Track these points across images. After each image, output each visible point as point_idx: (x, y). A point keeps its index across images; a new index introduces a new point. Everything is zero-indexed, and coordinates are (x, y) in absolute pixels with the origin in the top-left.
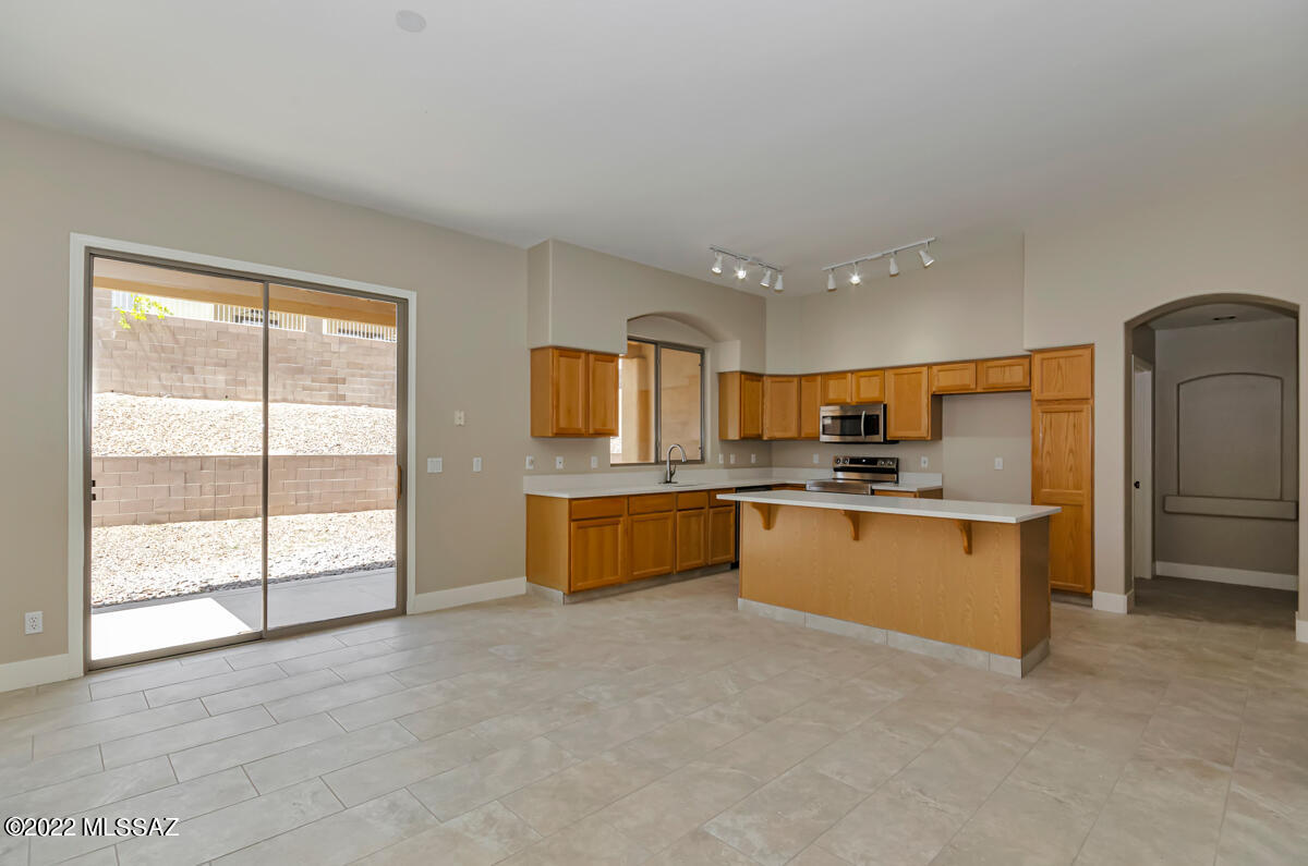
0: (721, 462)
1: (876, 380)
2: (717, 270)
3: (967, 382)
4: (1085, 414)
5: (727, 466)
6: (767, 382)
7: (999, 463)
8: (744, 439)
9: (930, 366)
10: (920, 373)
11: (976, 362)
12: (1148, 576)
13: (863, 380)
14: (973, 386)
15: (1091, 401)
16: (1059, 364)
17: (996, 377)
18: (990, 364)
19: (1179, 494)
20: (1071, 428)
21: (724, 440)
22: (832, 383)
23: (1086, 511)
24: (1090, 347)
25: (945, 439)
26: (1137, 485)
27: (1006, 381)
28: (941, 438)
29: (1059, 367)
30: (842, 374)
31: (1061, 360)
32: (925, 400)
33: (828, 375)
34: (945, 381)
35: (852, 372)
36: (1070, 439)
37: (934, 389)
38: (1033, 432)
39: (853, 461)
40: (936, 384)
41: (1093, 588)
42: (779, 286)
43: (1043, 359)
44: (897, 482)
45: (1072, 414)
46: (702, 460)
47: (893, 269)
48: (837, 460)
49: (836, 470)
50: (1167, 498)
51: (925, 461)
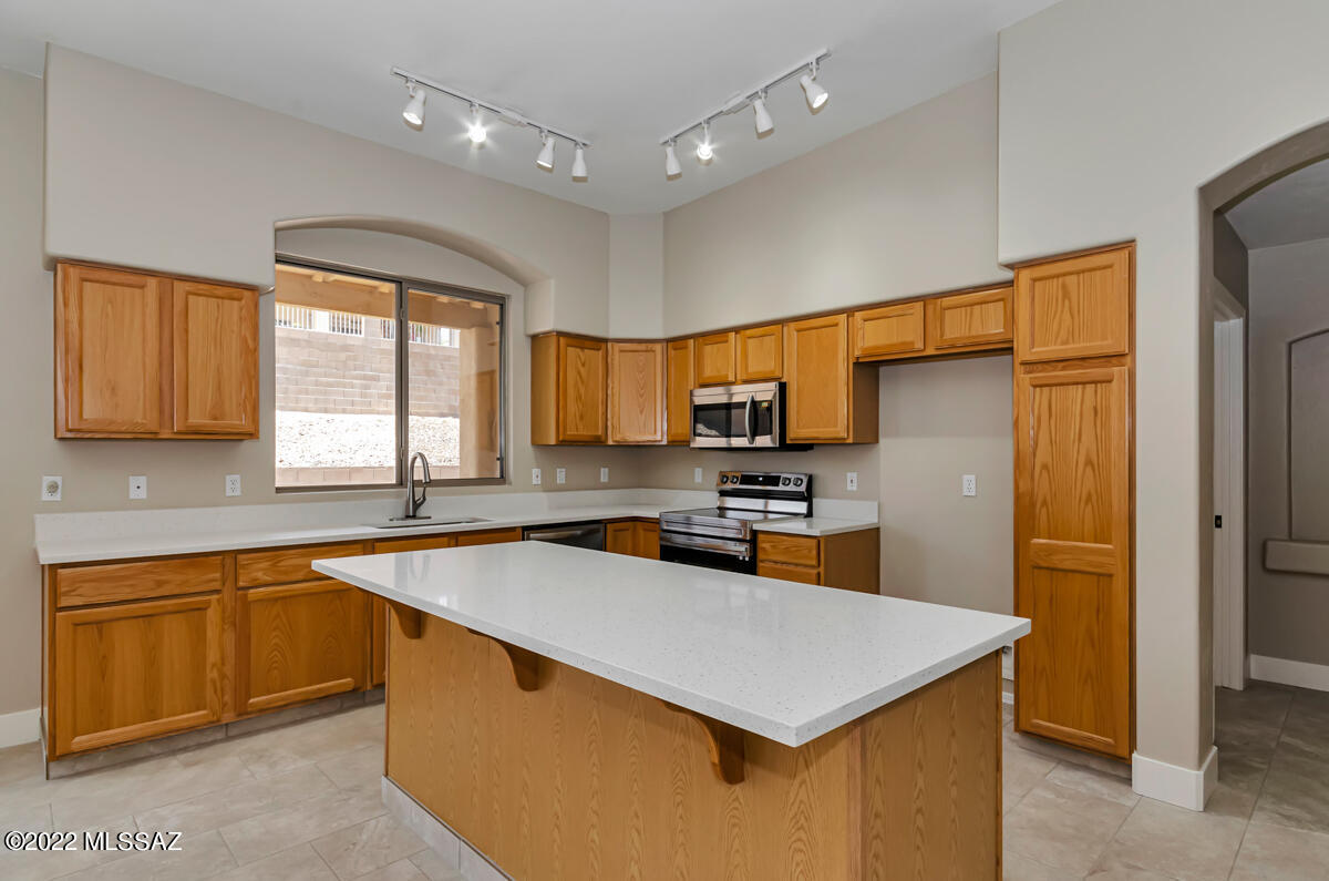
0: (536, 481)
1: (770, 342)
2: (413, 118)
3: (909, 339)
4: (1117, 388)
5: (549, 487)
6: (614, 349)
7: (969, 485)
8: (564, 443)
9: (850, 311)
10: (836, 325)
11: (923, 299)
12: (1238, 685)
13: (751, 342)
14: (919, 345)
15: (1128, 359)
16: (1064, 286)
17: (958, 328)
18: (947, 301)
19: (1291, 539)
20: (1088, 414)
21: (537, 444)
22: (709, 350)
23: (1120, 584)
24: (1128, 245)
25: (882, 441)
26: (1218, 521)
27: (974, 333)
28: (877, 441)
29: (1066, 295)
30: (721, 334)
31: (1068, 278)
32: (842, 372)
33: (705, 336)
34: (875, 337)
35: (737, 330)
36: (1088, 438)
37: (857, 353)
38: (1016, 423)
39: (746, 479)
40: (860, 344)
41: (1132, 747)
42: (579, 170)
43: (1035, 280)
44: (809, 514)
45: (1090, 388)
46: (503, 479)
47: (764, 123)
48: (724, 478)
49: (723, 493)
50: (1270, 544)
51: (852, 481)
